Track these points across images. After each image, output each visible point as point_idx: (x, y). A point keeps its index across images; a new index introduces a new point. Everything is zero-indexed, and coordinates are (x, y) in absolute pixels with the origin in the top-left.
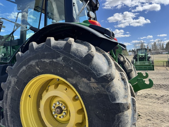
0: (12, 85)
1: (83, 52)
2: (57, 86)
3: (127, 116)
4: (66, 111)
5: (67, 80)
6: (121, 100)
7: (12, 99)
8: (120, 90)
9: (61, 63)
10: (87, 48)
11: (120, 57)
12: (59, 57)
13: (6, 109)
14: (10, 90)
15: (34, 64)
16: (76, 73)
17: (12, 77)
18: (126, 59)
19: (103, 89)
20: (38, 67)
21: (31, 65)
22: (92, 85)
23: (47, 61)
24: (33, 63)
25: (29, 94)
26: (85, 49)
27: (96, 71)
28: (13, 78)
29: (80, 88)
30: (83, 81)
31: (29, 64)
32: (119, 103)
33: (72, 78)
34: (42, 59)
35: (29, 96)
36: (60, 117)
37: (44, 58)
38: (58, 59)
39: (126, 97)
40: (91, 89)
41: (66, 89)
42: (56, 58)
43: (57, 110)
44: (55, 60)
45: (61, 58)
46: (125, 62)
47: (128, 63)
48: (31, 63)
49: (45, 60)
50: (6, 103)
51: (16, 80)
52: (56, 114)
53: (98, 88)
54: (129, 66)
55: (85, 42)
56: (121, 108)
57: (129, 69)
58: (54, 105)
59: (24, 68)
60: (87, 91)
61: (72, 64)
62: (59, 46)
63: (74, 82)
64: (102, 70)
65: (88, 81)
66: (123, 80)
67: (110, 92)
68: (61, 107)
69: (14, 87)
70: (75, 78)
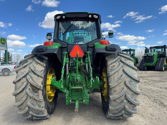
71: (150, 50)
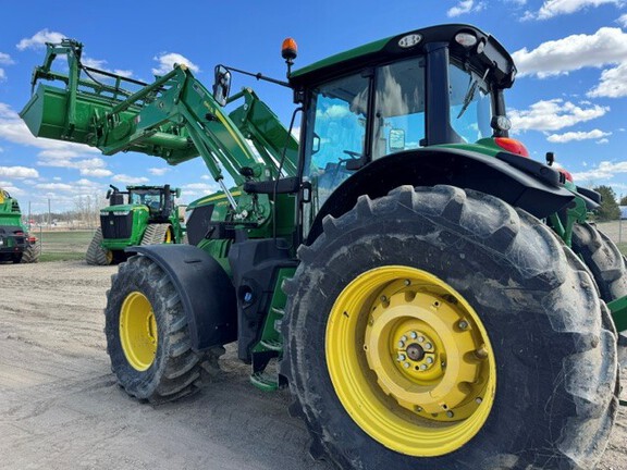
0: (311, 286)
1: (488, 222)
2: (411, 296)
3: (589, 365)
4: (433, 356)
5: (446, 281)
6: (576, 328)
7: (309, 315)
8: (575, 308)
9: (436, 243)
10: (497, 212)
11: (578, 229)
12: (432, 230)
13: (294, 337)
14: (306, 297)
15: (369, 242)
16: (472, 266)
17: (313, 268)
18: (599, 239)
19: (536, 303)
20: (378, 249)
21: (362, 246)
22: (510, 294)
23: (402, 238)
24: (367, 240)
25: (345, 310)
26: (494, 214)
27: (521, 264)
28: (317, 270)
29: (479, 300)
30: (489, 285)
31: (357, 243)
32: (571, 333)
33: (462, 277)
34: (389, 232)
35: (345, 313)
36: (417, 368)
37: (396, 231)
38: (429, 235)
39: (589, 323)
40: (509, 302)
41: (437, 304)
42: (425, 233)
43: (410, 350)
44: (420, 237)
45: (437, 234)
46: (598, 246)
47: (606, 251)
48: (362, 240)
49: (398, 236)
50: (294, 324)
51: (322, 274)
52: (408, 360)
53: (524, 300)
54: (610, 259)
55: (489, 196)
56: (577, 343)
57: (609, 268)
58: (404, 339)
59: (344, 250)
60: (499, 306)
61: (462, 246)
62: (430, 206)
63: (466, 287)
64: (534, 262)
65: (501, 286)
66: (585, 289)
67: (551, 310)
68: (422, 344)
69: (315, 291)
70: (469, 276)
71: (126, 197)
